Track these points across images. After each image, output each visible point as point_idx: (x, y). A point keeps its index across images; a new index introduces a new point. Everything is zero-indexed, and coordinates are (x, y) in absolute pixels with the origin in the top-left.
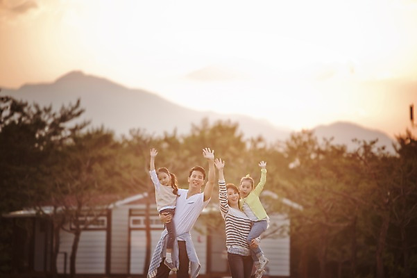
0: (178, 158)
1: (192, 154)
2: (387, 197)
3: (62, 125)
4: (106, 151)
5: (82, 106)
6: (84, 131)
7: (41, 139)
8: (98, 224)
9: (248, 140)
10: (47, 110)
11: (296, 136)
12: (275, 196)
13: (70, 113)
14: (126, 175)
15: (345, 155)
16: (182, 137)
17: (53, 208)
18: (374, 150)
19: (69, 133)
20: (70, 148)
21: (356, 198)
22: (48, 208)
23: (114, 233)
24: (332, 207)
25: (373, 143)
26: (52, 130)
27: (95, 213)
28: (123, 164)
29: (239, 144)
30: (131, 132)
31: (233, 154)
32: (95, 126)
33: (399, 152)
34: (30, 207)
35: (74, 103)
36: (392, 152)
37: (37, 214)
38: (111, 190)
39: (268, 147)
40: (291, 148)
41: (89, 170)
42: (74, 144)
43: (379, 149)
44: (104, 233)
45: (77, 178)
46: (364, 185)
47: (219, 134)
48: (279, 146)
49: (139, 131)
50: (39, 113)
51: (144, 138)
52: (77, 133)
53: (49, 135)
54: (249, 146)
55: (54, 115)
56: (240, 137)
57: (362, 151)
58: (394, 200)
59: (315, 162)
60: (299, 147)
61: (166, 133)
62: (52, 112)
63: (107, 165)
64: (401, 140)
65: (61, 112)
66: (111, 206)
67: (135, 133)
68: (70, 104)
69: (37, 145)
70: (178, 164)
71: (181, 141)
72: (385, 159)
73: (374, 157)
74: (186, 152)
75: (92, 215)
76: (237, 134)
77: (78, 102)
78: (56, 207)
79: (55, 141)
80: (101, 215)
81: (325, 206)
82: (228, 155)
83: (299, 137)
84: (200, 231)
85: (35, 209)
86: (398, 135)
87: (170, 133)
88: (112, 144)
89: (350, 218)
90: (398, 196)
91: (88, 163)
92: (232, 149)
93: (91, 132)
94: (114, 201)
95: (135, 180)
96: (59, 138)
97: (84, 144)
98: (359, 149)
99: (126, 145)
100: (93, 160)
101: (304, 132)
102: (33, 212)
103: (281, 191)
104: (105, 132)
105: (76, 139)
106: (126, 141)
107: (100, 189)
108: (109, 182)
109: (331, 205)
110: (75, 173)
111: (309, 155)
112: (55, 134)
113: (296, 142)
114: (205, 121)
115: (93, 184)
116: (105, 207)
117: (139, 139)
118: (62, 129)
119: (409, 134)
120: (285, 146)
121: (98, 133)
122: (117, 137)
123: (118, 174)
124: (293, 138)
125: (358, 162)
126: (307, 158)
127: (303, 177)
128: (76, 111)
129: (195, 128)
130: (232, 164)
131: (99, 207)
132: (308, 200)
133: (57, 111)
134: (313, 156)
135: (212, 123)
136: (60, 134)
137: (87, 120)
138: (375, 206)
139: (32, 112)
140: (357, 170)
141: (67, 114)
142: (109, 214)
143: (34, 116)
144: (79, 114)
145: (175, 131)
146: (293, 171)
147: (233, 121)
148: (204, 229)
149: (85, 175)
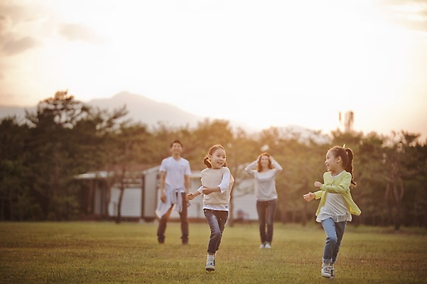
4: (142, 137)
5: (127, 109)
6: (129, 125)
7: (101, 130)
8: (136, 184)
10: (105, 112)
11: (266, 131)
16: (192, 130)
17: (107, 173)
19: (118, 127)
20: (119, 136)
22: (104, 173)
26: (108, 124)
27: (134, 177)
28: (153, 145)
29: (229, 133)
32: (135, 121)
34: (92, 172)
35: (122, 107)
37: (96, 176)
38: (145, 162)
41: (131, 148)
44: (140, 190)
45: (123, 153)
50: (100, 113)
52: (124, 126)
53: (106, 127)
54: (235, 136)
56: (230, 130)
60: (267, 137)
61: (181, 127)
62: (108, 113)
63: (143, 146)
64: (334, 133)
65: (114, 113)
66: (145, 172)
68: (120, 107)
71: (191, 132)
75: (132, 178)
76: (228, 127)
77: (125, 106)
78: (109, 173)
79: (109, 131)
80: (138, 178)
83: (269, 132)
85: (95, 173)
87: (184, 126)
88: (145, 133)
91: (130, 144)
93: (132, 125)
94: (146, 169)
96: (112, 129)
97: (128, 133)
100: (133, 142)
102: (94, 175)
104: (141, 126)
105: (123, 130)
107: (137, 161)
108: (144, 156)
110: (122, 151)
111: (274, 142)
112: (110, 127)
114: (207, 120)
115: (133, 157)
116: (141, 173)
117: (164, 130)
118: (114, 123)
121: (137, 126)
122: (150, 129)
123: (151, 152)
126: (273, 144)
128: (123, 112)
129: (200, 124)
131: (136, 173)
133: (111, 112)
134: (277, 143)
135: (211, 121)
136: (112, 127)
137: (131, 118)
141: (118, 114)
142: (143, 178)
143: (96, 115)
144: (125, 114)
149: (128, 152)
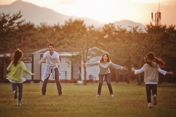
0: (60, 34)
1: (65, 33)
2: (142, 48)
3: (13, 21)
4: (31, 32)
5: (21, 14)
6: (22, 24)
7: (5, 27)
8: (28, 60)
9: (87, 27)
10: (8, 16)
11: (107, 25)
12: (98, 49)
13: (17, 17)
14: (39, 41)
15: (126, 33)
16: (61, 26)
17: (10, 54)
18: (137, 30)
19: (16, 25)
20: (17, 31)
21: (130, 49)
22: (8, 54)
23: (34, 64)
24: (121, 53)
25: (137, 27)
26: (10, 23)
27: (27, 56)
28: (38, 37)
29: (84, 28)
30: (41, 24)
31: (81, 33)
32: (27, 22)
33: (148, 31)
34: (1, 54)
35: (18, 13)
36: (144, 31)
37: (4, 56)
38: (33, 47)
39: (96, 30)
40: (104, 30)
41: (25, 39)
42: (18, 29)
43: (139, 30)
44: (31, 64)
45: (20, 42)
46: (133, 44)
47: (76, 25)
48: (100, 29)
49: (44, 23)
50: (4, 16)
51: (46, 26)
52: (19, 24)
53: (9, 25)
54: (88, 29)
55: (10, 17)
56: (85, 26)
57: (132, 31)
58: (145, 50)
59: (114, 35)
60: (108, 29)
61: (55, 25)
62: (10, 16)
63: (32, 38)
64: (148, 26)
65: (13, 16)
66: (33, 53)
67: (43, 24)
68: (17, 13)
69: (4, 29)
70: (60, 37)
71: (61, 28)
72: (142, 34)
73: (138, 33)
74: (63, 32)
75: (26, 57)
76: (83, 24)
77: (20, 12)
78: (11, 54)
79: (11, 28)
80: (29, 57)
81: (118, 53)
82: (80, 33)
83: (108, 26)
84: (69, 63)
85: (3, 54)
86: (147, 24)
87: (57, 24)
88: (33, 29)
89: (128, 57)
90: (147, 48)
91: (24, 36)
92: (81, 30)
93: (25, 24)
94: (35, 51)
95: (43, 43)
96: (13, 26)
97: (22, 29)
98: (131, 30)
99: (39, 29)
100: (26, 35)
101: (110, 24)
102: (3, 56)
103: (101, 47)
104: (31, 24)
105: (19, 27)
106: (39, 28)
107: (29, 47)
108: (32, 44)
109: (120, 53)
110: (19, 40)
111: (112, 33)
112: (11, 25)
113: (107, 28)
114: (71, 20)
115: (26, 44)
116: (31, 54)
117: (44, 27)
118: (14, 23)
119: (151, 24)
120: (102, 29)
121: (28, 24)
122: (36, 26)
123: (36, 41)
124: (106, 26)
125: (131, 35)
126: (111, 34)
127: (109, 41)
128: (19, 16)
129: (66, 22)
130: (81, 37)
131: (28, 54)
132: (111, 50)
133: (11, 15)
134: (113, 33)
135: (73, 20)
136: (13, 25)
137: (24, 19)
138: (138, 52)
139: (2, 16)
140: (131, 38)
141: (15, 17)
142: (33, 56)
143: (3, 18)
144: (20, 17)
145: (59, 24)
146: (106, 39)
147: (82, 19)
148: (70, 62)
149: (23, 41)
